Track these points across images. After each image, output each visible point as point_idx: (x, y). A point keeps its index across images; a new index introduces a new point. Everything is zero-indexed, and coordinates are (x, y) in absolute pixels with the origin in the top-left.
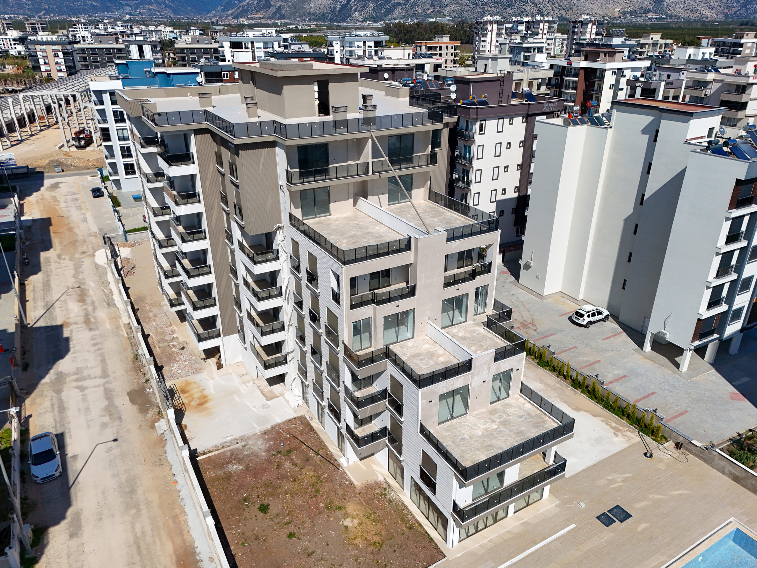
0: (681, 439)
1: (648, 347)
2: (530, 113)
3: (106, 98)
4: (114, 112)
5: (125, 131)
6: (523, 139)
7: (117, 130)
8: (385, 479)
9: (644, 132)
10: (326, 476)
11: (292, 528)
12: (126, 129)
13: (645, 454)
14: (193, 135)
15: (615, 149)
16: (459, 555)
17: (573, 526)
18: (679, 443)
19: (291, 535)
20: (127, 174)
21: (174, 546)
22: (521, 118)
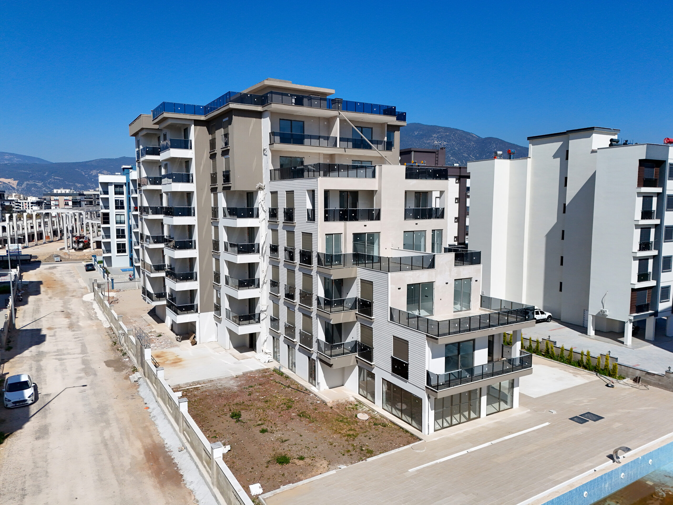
1: (591, 331)
2: (462, 174)
3: (111, 189)
4: (116, 200)
5: (122, 217)
6: (457, 197)
7: (116, 215)
8: (356, 399)
9: (555, 156)
10: (297, 398)
11: (264, 427)
12: (124, 215)
13: (607, 386)
14: (193, 125)
16: (436, 439)
17: (547, 424)
18: (637, 378)
19: (263, 431)
20: (119, 252)
22: (455, 179)
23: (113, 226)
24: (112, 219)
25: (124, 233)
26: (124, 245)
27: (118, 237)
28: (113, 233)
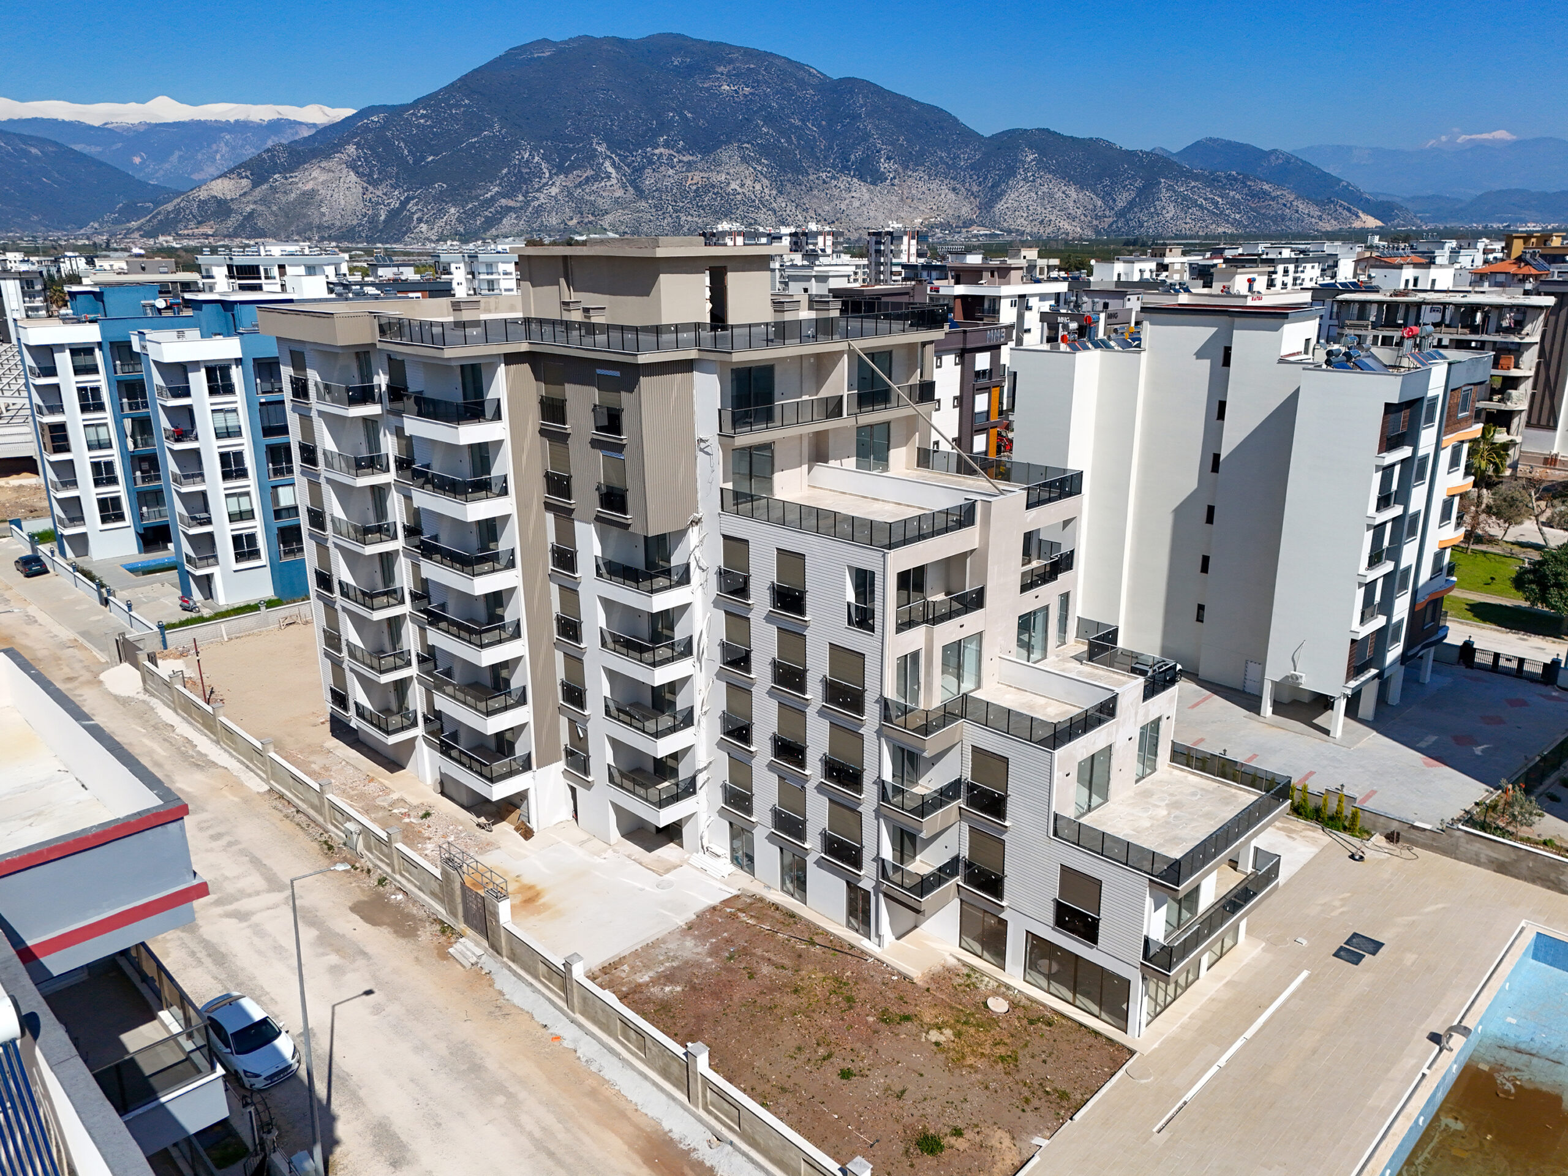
0: (1395, 826)
1: (1267, 708)
2: (969, 346)
3: (64, 361)
4: (80, 390)
5: (102, 431)
6: (958, 394)
7: (85, 426)
8: (959, 960)
9: (1200, 355)
10: (849, 973)
11: (839, 1063)
12: (105, 425)
13: (1352, 857)
14: (503, 365)
15: (1154, 384)
16: (1156, 1045)
17: (1305, 974)
18: (1393, 833)
19: (846, 1074)
20: (104, 520)
21: (622, 1138)
22: (953, 356)
23: (82, 457)
24: (77, 437)
25: (113, 472)
26: (116, 501)
27: (97, 483)
28: (85, 474)
